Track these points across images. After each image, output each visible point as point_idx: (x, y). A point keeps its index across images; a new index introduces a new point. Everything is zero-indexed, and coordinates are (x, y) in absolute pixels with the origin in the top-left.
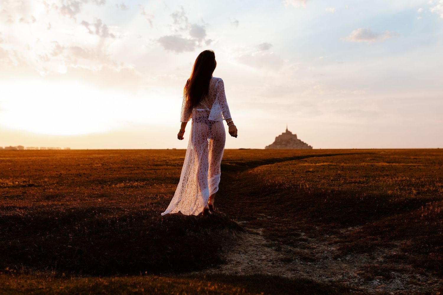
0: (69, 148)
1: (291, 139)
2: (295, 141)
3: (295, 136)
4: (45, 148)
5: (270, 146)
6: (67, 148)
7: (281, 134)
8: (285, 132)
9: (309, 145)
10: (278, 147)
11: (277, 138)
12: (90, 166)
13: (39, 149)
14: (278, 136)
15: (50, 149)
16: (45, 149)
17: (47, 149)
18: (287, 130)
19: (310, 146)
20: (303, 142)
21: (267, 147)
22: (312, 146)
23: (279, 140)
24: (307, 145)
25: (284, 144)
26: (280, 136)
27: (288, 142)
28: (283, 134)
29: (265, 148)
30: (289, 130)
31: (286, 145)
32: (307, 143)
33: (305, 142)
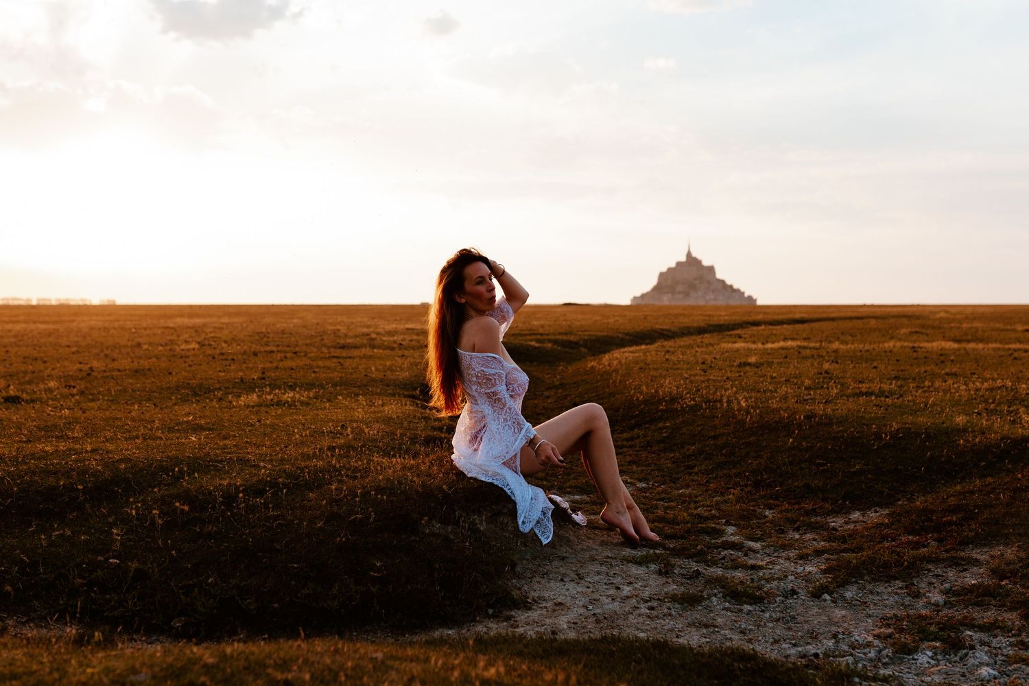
0: (114, 301)
1: (701, 278)
2: (709, 283)
3: (711, 269)
4: (50, 300)
5: (643, 296)
6: (108, 301)
7: (673, 265)
8: (683, 259)
9: (746, 295)
10: (666, 300)
11: (662, 275)
12: (169, 347)
13: (34, 303)
14: (664, 270)
15: (62, 302)
16: (48, 303)
17: (54, 303)
18: (689, 255)
19: (750, 298)
20: (731, 287)
21: (635, 298)
22: (754, 297)
23: (668, 281)
24: (743, 293)
25: (680, 293)
26: (670, 269)
27: (692, 286)
28: (679, 264)
29: (632, 301)
30: (695, 254)
31: (687, 295)
32: (742, 290)
33: (735, 287)
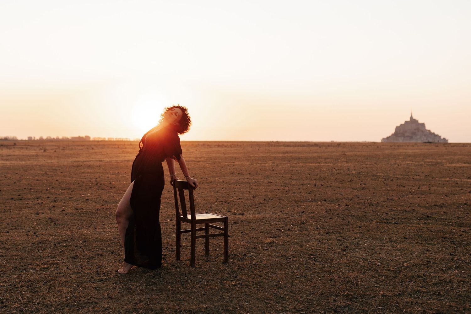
1: (418, 129)
2: (422, 132)
3: (423, 125)
4: (113, 138)
5: (388, 138)
6: (137, 139)
7: (403, 123)
8: (408, 120)
9: (442, 138)
10: (401, 140)
11: (397, 128)
13: (107, 139)
14: (399, 125)
15: (118, 139)
16: (112, 140)
17: (114, 140)
18: (411, 118)
19: (444, 139)
20: (434, 133)
21: (383, 139)
22: (447, 139)
23: (401, 131)
24: (440, 137)
25: (407, 136)
26: (401, 125)
27: (414, 134)
28: (406, 122)
29: (382, 140)
30: (414, 117)
31: (411, 138)
32: (440, 135)
33: (436, 133)
